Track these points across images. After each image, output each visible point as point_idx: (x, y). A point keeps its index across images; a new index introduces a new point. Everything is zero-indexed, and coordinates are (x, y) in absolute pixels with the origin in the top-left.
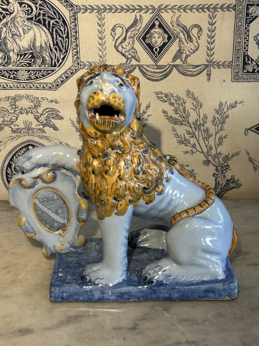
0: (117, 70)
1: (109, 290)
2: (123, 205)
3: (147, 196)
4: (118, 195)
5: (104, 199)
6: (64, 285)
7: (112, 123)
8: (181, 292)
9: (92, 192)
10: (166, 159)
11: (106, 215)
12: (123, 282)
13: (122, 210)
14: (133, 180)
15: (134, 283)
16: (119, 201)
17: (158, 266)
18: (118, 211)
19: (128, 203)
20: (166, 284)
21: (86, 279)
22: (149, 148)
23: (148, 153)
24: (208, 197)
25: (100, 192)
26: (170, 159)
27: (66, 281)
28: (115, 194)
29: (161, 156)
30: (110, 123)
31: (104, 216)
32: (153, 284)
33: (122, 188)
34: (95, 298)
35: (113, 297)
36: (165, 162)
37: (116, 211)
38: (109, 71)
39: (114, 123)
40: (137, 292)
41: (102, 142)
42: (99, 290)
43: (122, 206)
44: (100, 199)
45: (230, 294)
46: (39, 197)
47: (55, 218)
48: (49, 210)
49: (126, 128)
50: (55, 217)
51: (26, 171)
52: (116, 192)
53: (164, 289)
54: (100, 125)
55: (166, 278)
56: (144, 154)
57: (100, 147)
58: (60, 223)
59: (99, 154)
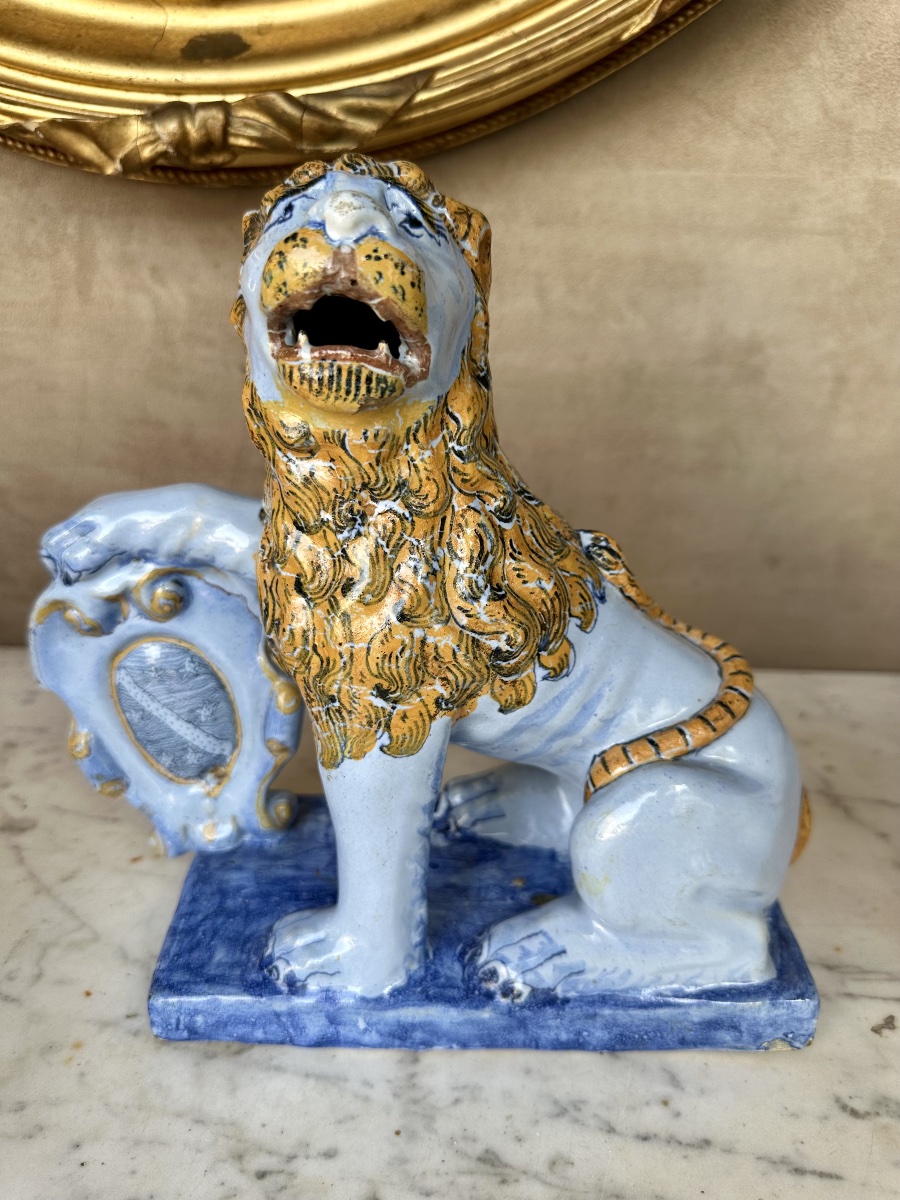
0: (399, 173)
1: (358, 1014)
2: (413, 716)
3: (506, 683)
4: (392, 680)
5: (339, 691)
6: (199, 988)
7: (369, 380)
8: (618, 1026)
9: (296, 664)
10: (581, 544)
11: (346, 753)
12: (408, 984)
13: (408, 736)
14: (452, 623)
15: (450, 992)
16: (395, 702)
17: (536, 934)
18: (391, 738)
19: (433, 709)
20: (566, 1001)
21: (276, 968)
22: (520, 498)
23: (515, 518)
24: (731, 688)
25: (325, 665)
26: (594, 545)
27: (205, 971)
28: (379, 676)
29: (561, 531)
30: (358, 379)
31: (340, 755)
32: (517, 1001)
33: (407, 653)
34: (307, 1035)
35: (374, 1037)
36: (577, 556)
37: (385, 740)
38: (367, 171)
39: (374, 377)
40: (459, 1024)
41: (331, 464)
42: (321, 1011)
43: (409, 723)
44: (323, 692)
45: (791, 1036)
46: (133, 665)
47: (188, 738)
48: (165, 710)
49: (429, 412)
50: (188, 732)
51: (76, 575)
52: (383, 669)
53: (558, 1016)
54: (315, 386)
55: (565, 978)
56: (498, 522)
57: (323, 488)
58: (205, 753)
59: (319, 514)
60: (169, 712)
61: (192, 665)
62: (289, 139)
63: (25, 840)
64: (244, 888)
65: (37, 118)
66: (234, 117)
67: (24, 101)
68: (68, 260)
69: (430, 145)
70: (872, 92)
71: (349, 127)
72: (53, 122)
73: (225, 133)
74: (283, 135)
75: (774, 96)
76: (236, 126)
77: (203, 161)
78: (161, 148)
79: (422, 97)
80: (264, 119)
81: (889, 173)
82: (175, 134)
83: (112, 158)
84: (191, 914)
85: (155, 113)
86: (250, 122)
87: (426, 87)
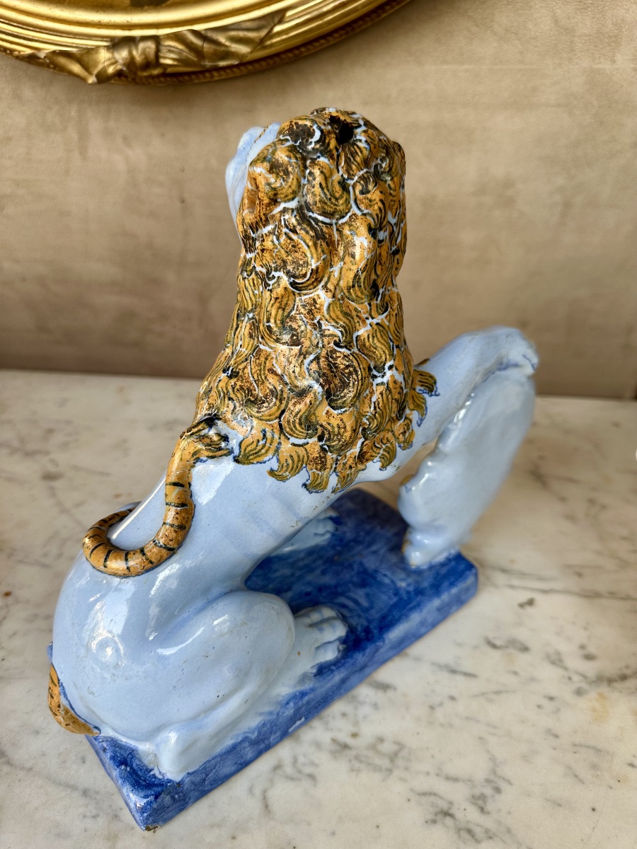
62: (195, 59)
63: (57, 484)
65: (46, 49)
66: (162, 45)
67: (37, 39)
68: (73, 133)
69: (290, 55)
70: (588, 7)
71: (233, 50)
72: (54, 52)
73: (157, 56)
74: (192, 57)
75: (520, 12)
76: (164, 52)
77: (145, 74)
78: (119, 67)
79: (278, 29)
80: (180, 47)
81: (600, 63)
82: (126, 59)
83: (90, 73)
85: (115, 44)
86: (172, 49)
87: (281, 22)
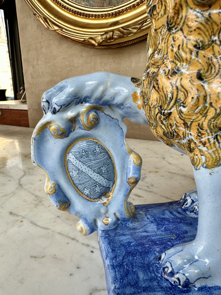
47: (97, 180)
48: (89, 168)
57: (215, 23)
58: (103, 187)
59: (211, 38)
60: (90, 170)
61: (99, 149)
64: (131, 243)
66: (114, 33)
71: (132, 31)
72: (89, 38)
73: (113, 36)
74: (121, 34)
77: (110, 41)
78: (103, 39)
79: (145, 24)
80: (119, 32)
82: (105, 37)
83: (96, 43)
84: (116, 257)
85: (103, 34)
